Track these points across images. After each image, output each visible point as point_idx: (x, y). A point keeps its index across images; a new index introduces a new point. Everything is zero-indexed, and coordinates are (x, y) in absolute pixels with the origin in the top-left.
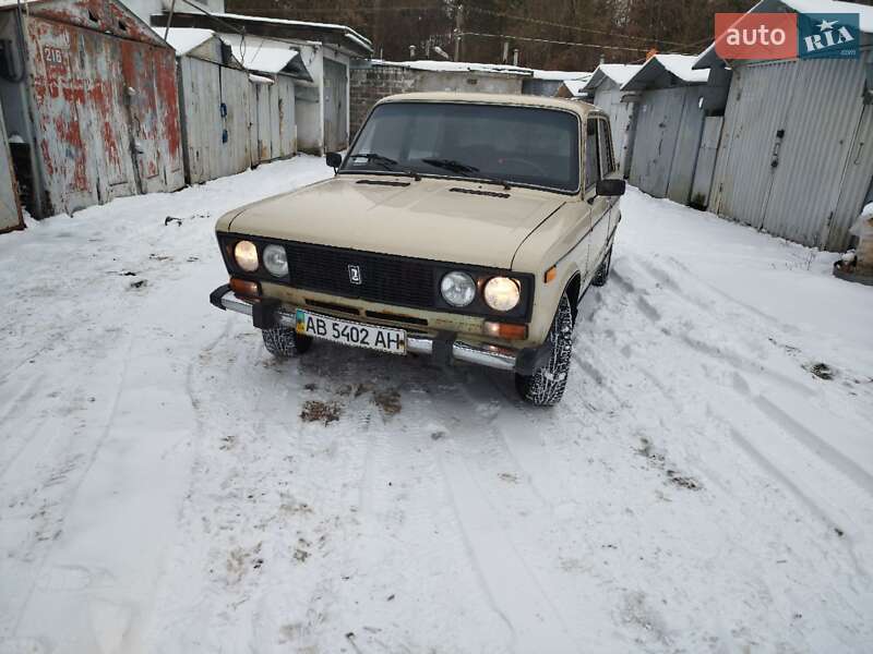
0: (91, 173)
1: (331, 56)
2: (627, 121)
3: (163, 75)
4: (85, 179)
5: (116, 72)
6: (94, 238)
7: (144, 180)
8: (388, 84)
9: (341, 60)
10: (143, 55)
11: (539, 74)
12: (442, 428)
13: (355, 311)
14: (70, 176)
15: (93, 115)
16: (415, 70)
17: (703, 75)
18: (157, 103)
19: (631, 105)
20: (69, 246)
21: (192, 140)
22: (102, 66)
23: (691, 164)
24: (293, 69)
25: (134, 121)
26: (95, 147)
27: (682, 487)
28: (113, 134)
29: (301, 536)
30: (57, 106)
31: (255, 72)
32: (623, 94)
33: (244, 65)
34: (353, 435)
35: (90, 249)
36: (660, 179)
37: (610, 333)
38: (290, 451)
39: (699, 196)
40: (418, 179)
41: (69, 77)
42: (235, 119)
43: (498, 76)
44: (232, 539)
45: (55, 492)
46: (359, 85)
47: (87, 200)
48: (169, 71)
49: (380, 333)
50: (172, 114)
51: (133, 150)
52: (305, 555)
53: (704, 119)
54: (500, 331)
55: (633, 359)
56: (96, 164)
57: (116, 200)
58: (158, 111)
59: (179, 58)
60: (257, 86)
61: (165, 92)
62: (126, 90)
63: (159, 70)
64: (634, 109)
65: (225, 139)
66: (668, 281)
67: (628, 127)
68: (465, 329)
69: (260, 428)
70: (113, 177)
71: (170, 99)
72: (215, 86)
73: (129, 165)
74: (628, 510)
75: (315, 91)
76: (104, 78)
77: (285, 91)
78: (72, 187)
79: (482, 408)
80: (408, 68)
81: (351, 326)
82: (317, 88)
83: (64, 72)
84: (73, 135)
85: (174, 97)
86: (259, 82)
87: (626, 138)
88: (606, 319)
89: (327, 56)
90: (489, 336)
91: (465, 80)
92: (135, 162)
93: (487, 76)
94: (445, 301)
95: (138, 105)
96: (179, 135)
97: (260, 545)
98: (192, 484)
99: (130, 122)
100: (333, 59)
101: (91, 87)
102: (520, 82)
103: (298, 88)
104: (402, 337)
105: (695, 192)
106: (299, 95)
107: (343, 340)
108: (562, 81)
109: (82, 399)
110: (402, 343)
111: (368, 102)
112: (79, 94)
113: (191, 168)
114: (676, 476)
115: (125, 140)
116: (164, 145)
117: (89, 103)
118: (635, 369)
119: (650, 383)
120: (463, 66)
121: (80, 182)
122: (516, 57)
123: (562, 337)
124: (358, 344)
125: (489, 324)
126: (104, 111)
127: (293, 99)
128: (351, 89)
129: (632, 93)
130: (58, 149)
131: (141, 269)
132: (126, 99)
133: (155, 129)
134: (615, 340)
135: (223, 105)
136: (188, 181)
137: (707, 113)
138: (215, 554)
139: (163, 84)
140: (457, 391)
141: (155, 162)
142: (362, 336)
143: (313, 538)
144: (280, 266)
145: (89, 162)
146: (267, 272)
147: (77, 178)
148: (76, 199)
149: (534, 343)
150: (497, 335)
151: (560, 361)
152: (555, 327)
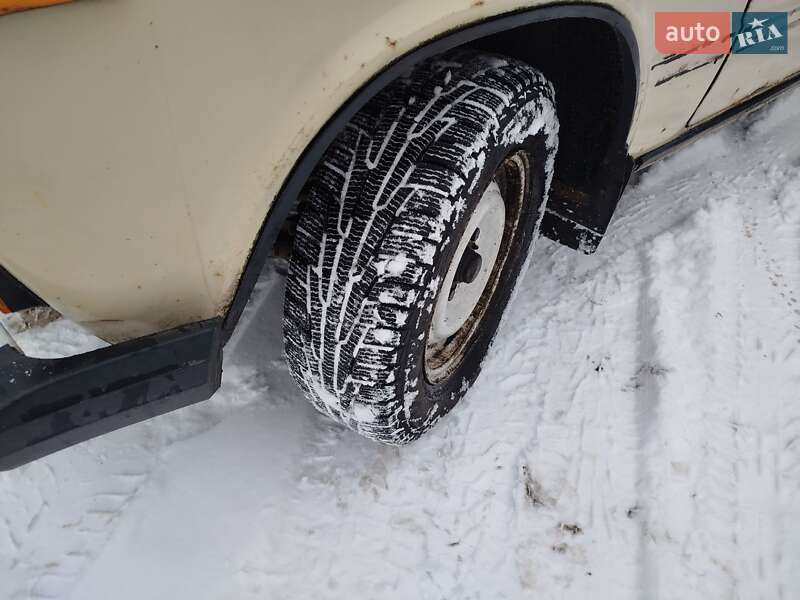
151: (350, 366)
152: (350, 245)
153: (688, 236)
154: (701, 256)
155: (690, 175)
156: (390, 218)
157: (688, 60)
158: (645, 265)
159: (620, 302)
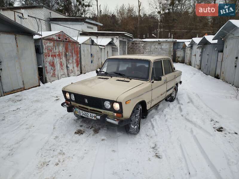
0: (56, 73)
1: (121, 39)
2: (200, 53)
3: (75, 49)
4: (55, 74)
5: (64, 49)
6: (54, 88)
7: (69, 74)
8: (137, 45)
9: (124, 40)
10: (71, 45)
11: (178, 41)
12: (105, 138)
13: (87, 109)
14: (52, 74)
15: (58, 60)
16: (144, 41)
17: (216, 41)
18: (74, 56)
19: (201, 49)
20: (47, 90)
21: (83, 63)
22: (61, 48)
23: (215, 65)
24: (111, 44)
25: (67, 60)
26: (58, 67)
27: (157, 158)
28: (62, 64)
29: (59, 160)
30: (49, 59)
31: (101, 46)
32: (198, 46)
33: (98, 44)
34: (84, 138)
35: (52, 91)
36: (208, 69)
37: (165, 115)
38: (68, 141)
39: (217, 75)
40: (111, 77)
41: (53, 52)
42: (95, 57)
43: (166, 42)
44: (45, 159)
45: (17, 145)
46: (130, 46)
47: (55, 78)
48: (77, 48)
49: (91, 114)
50: (78, 57)
51: (67, 67)
52: (58, 164)
53: (218, 53)
54: (116, 115)
55: (167, 123)
56: (58, 71)
57: (62, 79)
58: (74, 57)
59: (80, 45)
60: (101, 49)
61: (76, 53)
62: (66, 53)
63: (75, 48)
64: (202, 50)
65: (92, 62)
66: (192, 101)
67: (200, 55)
68: (110, 114)
69: (64, 135)
70: (62, 73)
71: (77, 54)
72: (89, 50)
73: (66, 70)
74: (138, 162)
75: (117, 49)
76: (61, 51)
77: (109, 49)
78: (52, 76)
79: (119, 134)
80: (142, 41)
81: (85, 113)
82: (118, 48)
83: (51, 51)
84: (53, 65)
85: (78, 54)
86: (102, 48)
87: (200, 58)
88: (167, 111)
89: (121, 40)
90: (115, 116)
91: (157, 43)
92: (67, 70)
93: (164, 42)
94: (105, 107)
95: (69, 57)
96: (79, 62)
97: (50, 161)
98: (43, 147)
99: (67, 61)
100: (122, 40)
101: (58, 54)
102: (173, 43)
103: (113, 48)
104: (95, 116)
105: (216, 74)
106: (113, 50)
107: (84, 116)
108: (184, 42)
109: (32, 126)
110: (95, 117)
111: (132, 50)
112: (55, 56)
113: (82, 70)
114: (157, 155)
115: (65, 65)
116: (75, 65)
117: (57, 57)
118: (166, 126)
119: (168, 129)
120: (157, 40)
121: (54, 75)
122: (172, 36)
123: (136, 117)
124: (87, 117)
125: (114, 113)
126: (61, 59)
127: (111, 51)
128: (128, 47)
129: (201, 46)
130: (49, 68)
131: (60, 96)
132: (66, 55)
133: (73, 62)
134: (165, 117)
135: (92, 54)
136: (81, 73)
137: (219, 52)
138: (40, 162)
139: (75, 51)
140: (115, 129)
141: (72, 69)
142: (87, 115)
143: (61, 161)
144: (73, 98)
145: (56, 70)
146: (72, 100)
147: (53, 74)
148: (53, 79)
149: (125, 118)
150: (116, 116)
151: (135, 123)
152: (134, 114)
153: (154, 118)
154: (156, 120)
155: (152, 114)
156: (136, 112)
157: (149, 102)
158: (151, 121)
159: (150, 124)
